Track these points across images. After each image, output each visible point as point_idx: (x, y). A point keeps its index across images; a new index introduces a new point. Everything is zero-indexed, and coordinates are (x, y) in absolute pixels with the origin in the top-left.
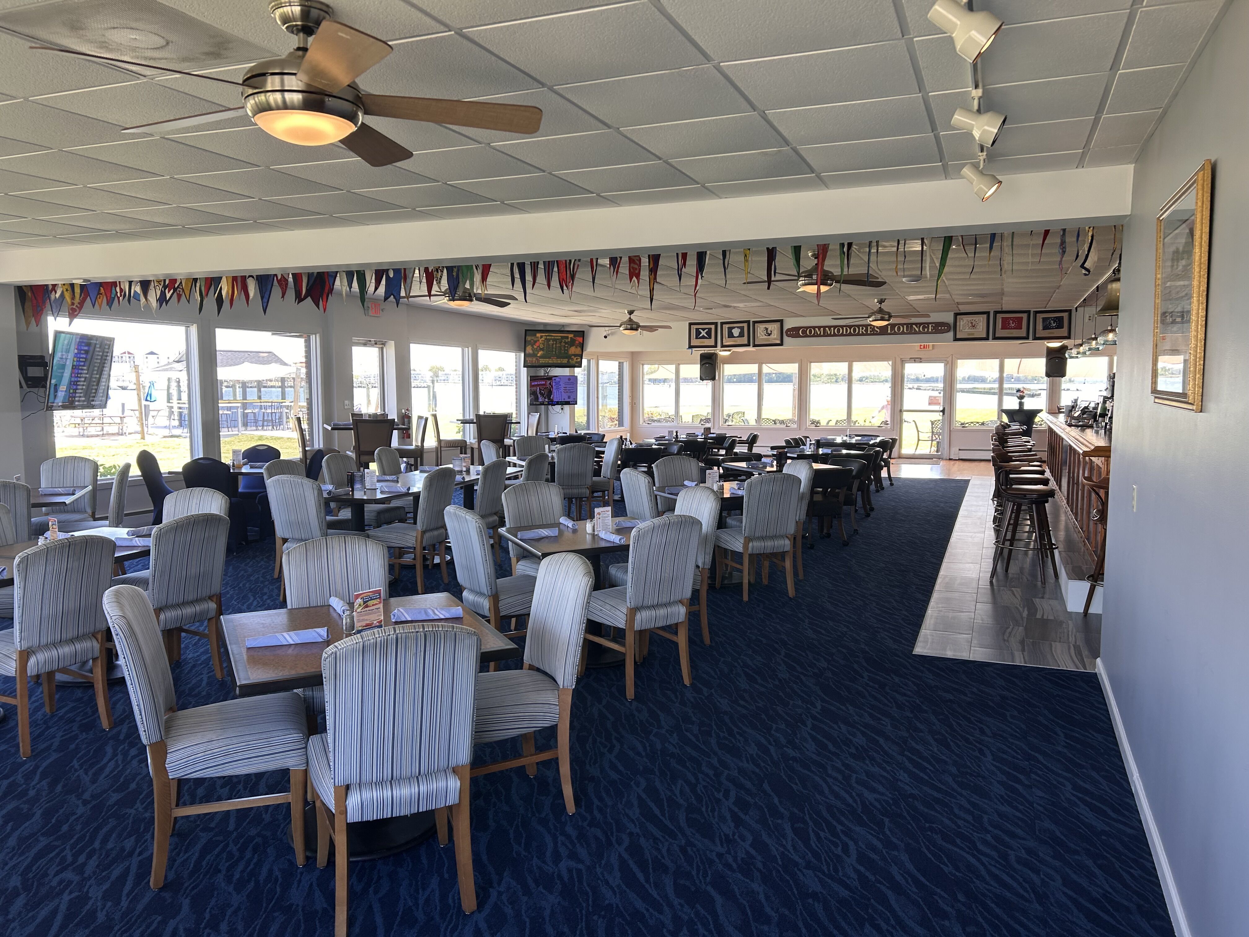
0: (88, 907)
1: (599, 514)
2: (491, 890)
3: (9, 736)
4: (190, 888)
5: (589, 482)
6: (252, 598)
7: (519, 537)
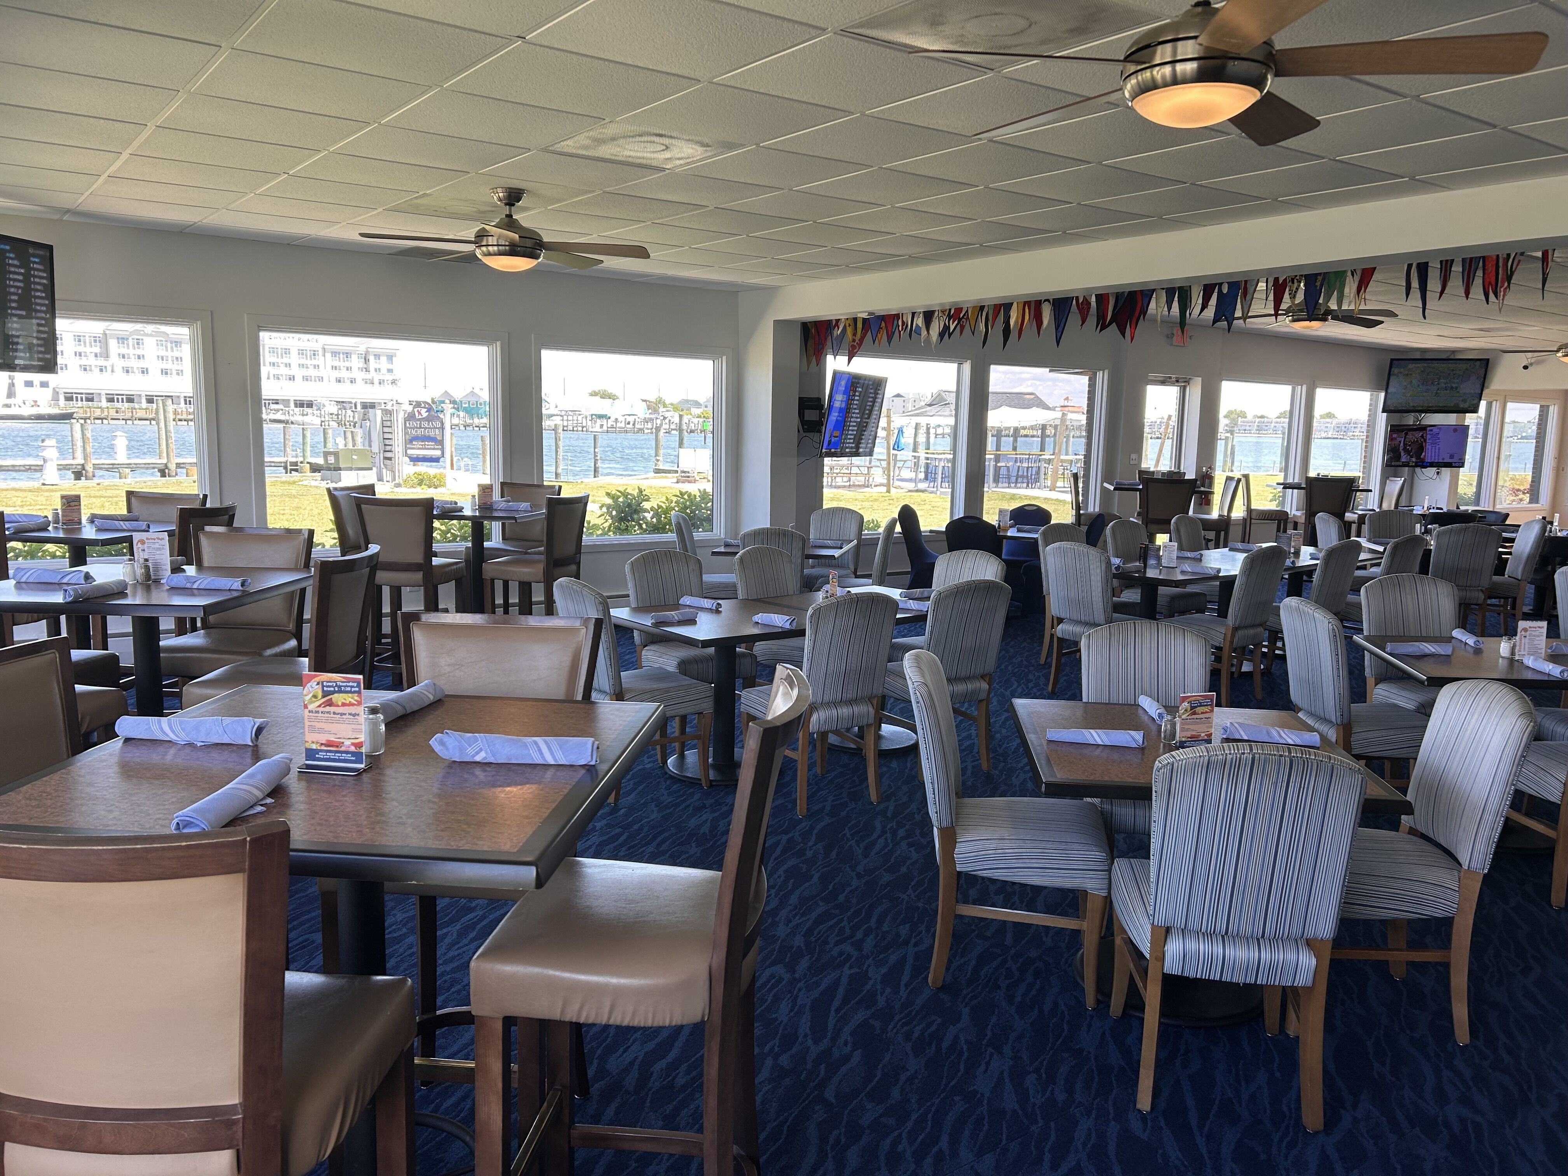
0: (868, 987)
1: (1525, 630)
2: (1343, 1111)
3: (785, 790)
4: (969, 997)
5: (1485, 583)
6: (1016, 684)
7: (1388, 649)
